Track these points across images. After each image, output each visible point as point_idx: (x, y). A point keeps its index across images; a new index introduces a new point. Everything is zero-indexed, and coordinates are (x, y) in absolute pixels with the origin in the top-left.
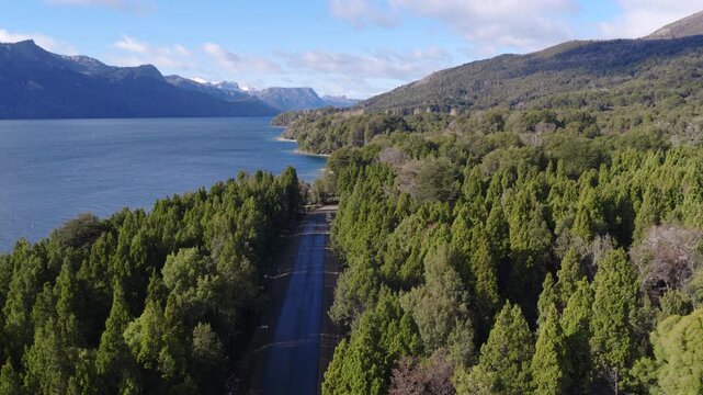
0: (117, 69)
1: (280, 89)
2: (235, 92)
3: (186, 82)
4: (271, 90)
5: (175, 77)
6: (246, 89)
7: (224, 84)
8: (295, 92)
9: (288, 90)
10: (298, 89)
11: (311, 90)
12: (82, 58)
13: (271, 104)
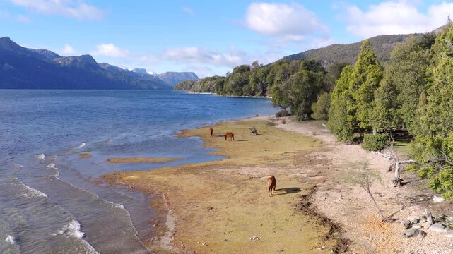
0: (66, 58)
1: (173, 73)
2: (145, 75)
3: (112, 68)
4: (168, 73)
5: (105, 64)
6: (150, 73)
7: (137, 69)
8: (183, 75)
9: (179, 74)
10: (185, 73)
11: (194, 74)
12: (43, 51)
13: (167, 82)
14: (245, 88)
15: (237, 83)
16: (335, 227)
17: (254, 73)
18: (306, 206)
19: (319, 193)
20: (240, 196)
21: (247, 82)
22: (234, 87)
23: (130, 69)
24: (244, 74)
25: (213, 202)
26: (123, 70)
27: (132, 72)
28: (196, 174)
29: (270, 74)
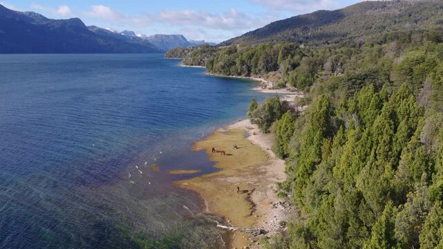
0: (55, 21)
1: (162, 36)
2: (133, 38)
3: (101, 31)
4: (156, 36)
5: (93, 27)
6: (139, 36)
7: (126, 32)
8: (172, 37)
9: (167, 36)
10: (174, 36)
11: (182, 36)
12: (31, 13)
13: (157, 45)
14: (233, 69)
15: (226, 64)
16: (255, 205)
17: (240, 56)
18: (248, 199)
19: (255, 192)
20: (227, 193)
21: (234, 63)
22: (223, 67)
23: (118, 32)
24: (232, 56)
25: (218, 196)
26: (111, 33)
27: (120, 35)
28: (210, 181)
29: (255, 57)
